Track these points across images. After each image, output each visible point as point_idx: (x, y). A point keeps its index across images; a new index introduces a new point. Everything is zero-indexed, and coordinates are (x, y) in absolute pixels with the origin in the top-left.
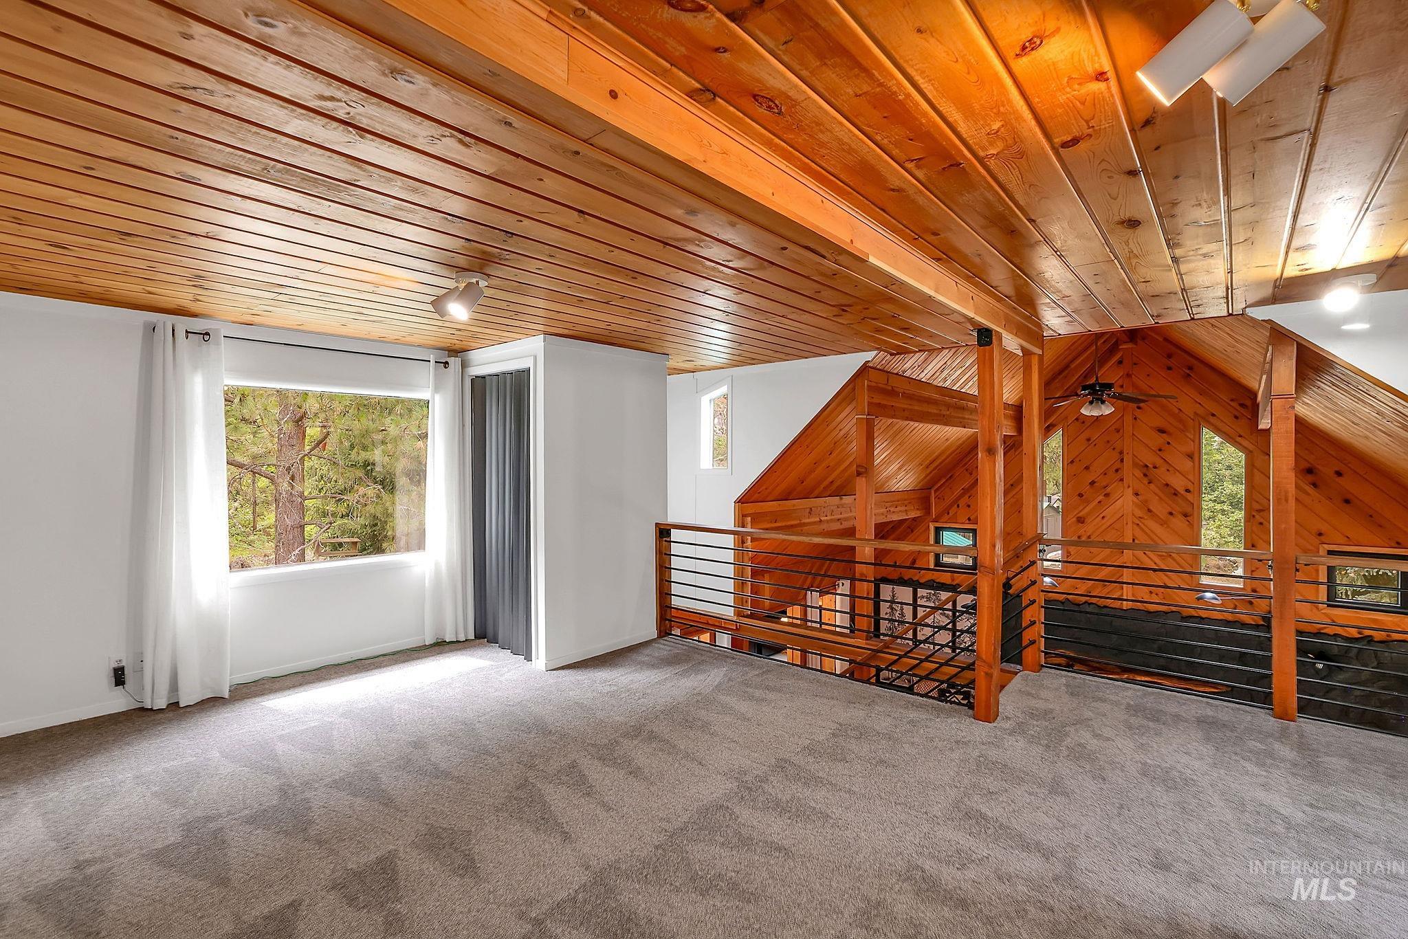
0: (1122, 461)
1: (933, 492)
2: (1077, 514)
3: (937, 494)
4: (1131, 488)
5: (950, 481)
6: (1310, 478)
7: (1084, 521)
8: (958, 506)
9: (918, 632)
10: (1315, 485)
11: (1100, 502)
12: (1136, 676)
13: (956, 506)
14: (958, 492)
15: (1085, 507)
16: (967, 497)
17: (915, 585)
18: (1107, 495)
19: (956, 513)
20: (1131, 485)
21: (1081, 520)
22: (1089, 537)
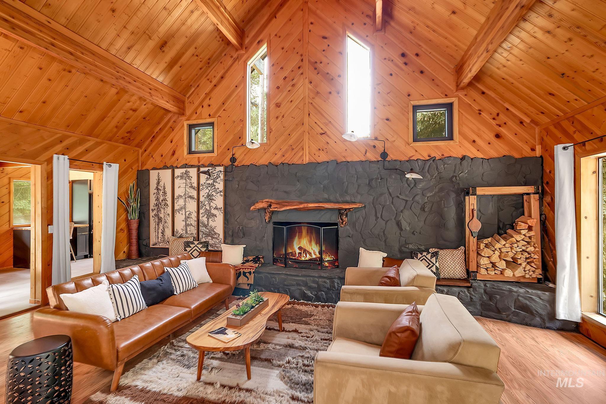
0: (302, 60)
1: (186, 98)
2: (276, 101)
3: (189, 99)
4: (307, 79)
5: (198, 89)
6: (404, 60)
7: (280, 105)
8: (203, 107)
9: (175, 204)
10: (406, 64)
11: (289, 91)
12: (309, 204)
13: (201, 107)
14: (203, 95)
15: (282, 95)
16: (208, 99)
17: (173, 168)
18: (293, 85)
19: (201, 112)
20: (307, 77)
21: (278, 105)
22: (283, 117)
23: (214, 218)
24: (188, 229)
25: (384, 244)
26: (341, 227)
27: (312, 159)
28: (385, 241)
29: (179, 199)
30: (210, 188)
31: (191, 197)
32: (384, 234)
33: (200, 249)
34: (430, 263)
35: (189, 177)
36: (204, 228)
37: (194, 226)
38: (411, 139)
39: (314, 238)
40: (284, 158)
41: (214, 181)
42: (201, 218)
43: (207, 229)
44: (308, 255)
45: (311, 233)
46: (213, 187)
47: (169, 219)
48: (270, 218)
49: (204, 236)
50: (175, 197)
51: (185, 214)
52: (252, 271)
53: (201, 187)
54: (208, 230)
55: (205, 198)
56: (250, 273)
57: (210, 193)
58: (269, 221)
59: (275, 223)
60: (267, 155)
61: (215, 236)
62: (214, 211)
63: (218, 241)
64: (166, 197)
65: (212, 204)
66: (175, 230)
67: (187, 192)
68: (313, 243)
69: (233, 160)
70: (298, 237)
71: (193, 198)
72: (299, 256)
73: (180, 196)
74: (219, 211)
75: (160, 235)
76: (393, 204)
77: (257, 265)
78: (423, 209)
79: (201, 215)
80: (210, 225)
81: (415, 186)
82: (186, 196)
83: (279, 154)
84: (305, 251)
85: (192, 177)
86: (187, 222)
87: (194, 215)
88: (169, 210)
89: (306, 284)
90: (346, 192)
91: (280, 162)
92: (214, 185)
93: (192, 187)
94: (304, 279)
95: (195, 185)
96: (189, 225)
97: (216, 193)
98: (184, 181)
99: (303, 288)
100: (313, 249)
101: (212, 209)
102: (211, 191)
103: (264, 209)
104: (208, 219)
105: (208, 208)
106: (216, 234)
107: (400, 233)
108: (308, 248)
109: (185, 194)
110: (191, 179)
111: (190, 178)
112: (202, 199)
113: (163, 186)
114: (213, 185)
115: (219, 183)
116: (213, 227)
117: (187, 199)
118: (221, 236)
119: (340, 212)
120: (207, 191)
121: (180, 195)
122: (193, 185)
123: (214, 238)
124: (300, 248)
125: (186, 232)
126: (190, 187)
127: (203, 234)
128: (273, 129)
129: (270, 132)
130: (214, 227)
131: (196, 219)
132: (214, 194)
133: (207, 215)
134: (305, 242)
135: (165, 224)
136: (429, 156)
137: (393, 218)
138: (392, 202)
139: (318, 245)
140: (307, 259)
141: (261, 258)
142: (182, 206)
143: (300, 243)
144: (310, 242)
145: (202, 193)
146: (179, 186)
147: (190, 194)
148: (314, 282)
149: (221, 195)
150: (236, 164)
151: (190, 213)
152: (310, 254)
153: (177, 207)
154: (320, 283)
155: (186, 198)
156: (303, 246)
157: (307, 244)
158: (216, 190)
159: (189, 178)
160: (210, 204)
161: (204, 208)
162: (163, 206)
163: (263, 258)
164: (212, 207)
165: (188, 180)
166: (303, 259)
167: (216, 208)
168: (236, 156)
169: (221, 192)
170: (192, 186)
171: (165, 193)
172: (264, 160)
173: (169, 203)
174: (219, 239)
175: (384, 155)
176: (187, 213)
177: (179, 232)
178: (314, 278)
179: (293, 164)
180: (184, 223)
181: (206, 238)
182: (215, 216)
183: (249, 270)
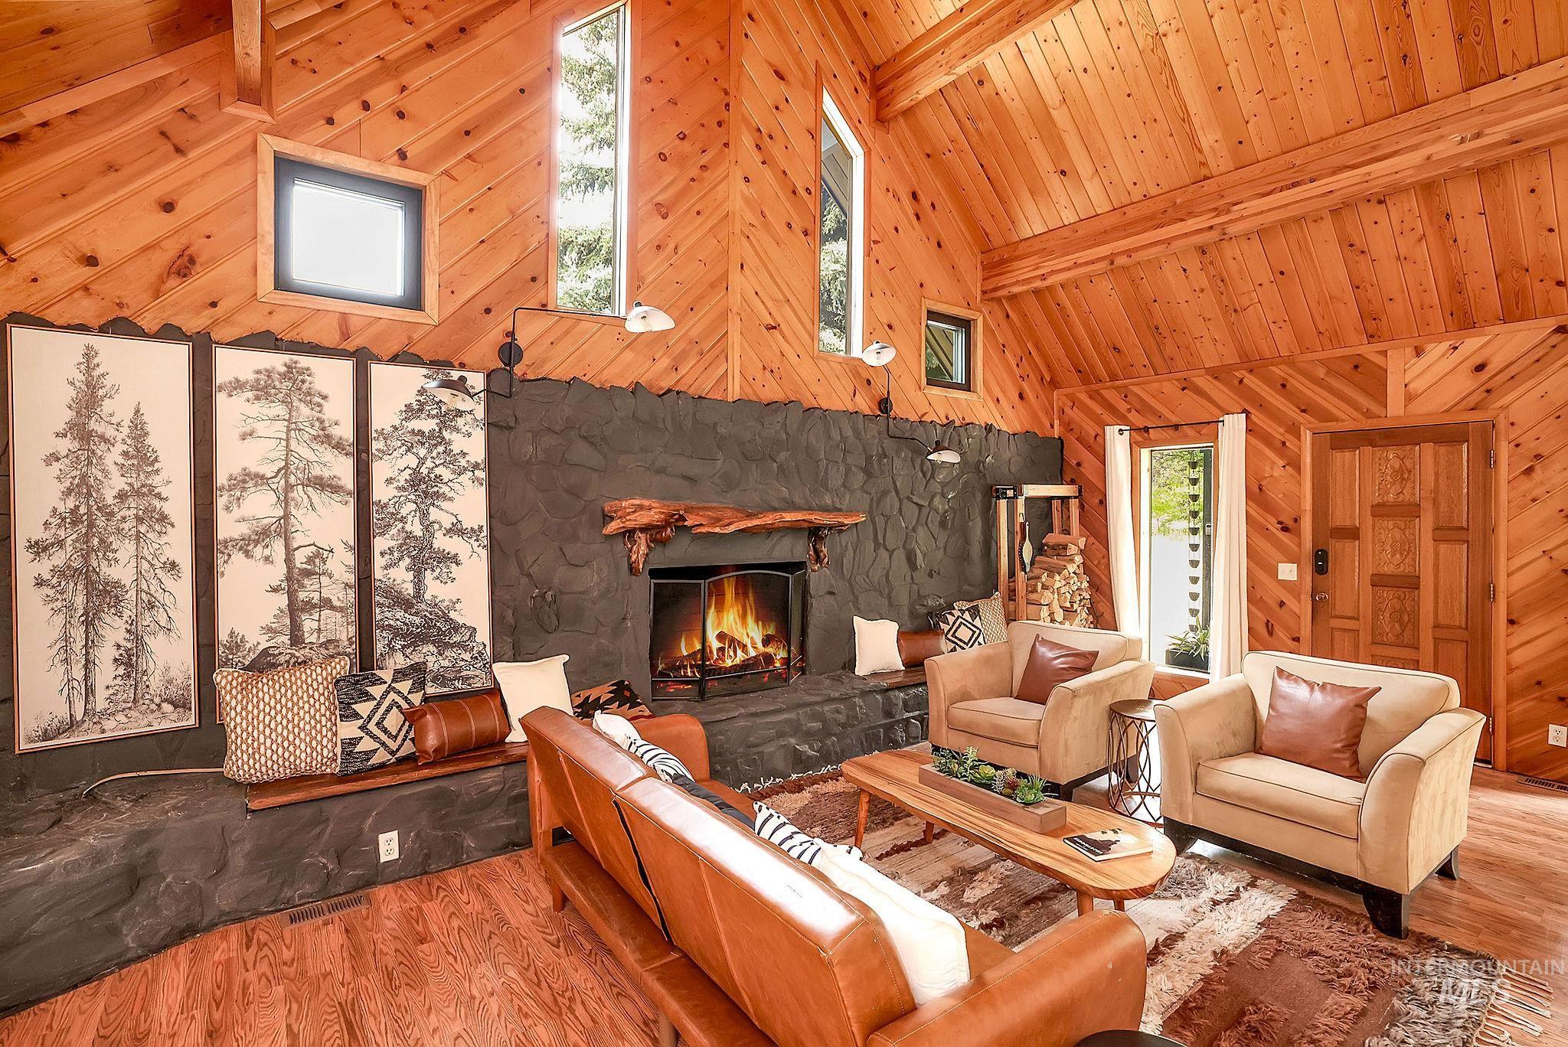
0: (727, 107)
2: (655, 196)
4: (739, 166)
6: (916, 207)
7: (667, 214)
8: (365, 106)
9: (220, 512)
10: (917, 217)
11: (693, 179)
13: (357, 103)
15: (672, 182)
16: (393, 84)
17: (200, 342)
18: (704, 169)
19: (357, 125)
20: (739, 161)
21: (661, 211)
22: (675, 250)
23: (448, 567)
24: (308, 624)
25: (886, 602)
26: (813, 571)
27: (749, 390)
28: (889, 597)
29: (244, 489)
30: (422, 452)
31: (323, 485)
32: (887, 580)
33: (406, 699)
34: (974, 629)
35: (309, 394)
36: (400, 614)
37: (341, 610)
38: (924, 380)
39: (751, 606)
40: (676, 377)
41: (443, 425)
42: (378, 573)
43: (416, 614)
44: (739, 652)
45: (745, 594)
46: (441, 449)
47: (181, 591)
48: (647, 557)
49: (398, 644)
50: (221, 479)
51: (289, 560)
53: (376, 446)
54: (417, 620)
55: (399, 488)
57: (424, 471)
59: (658, 573)
61: (456, 638)
62: (441, 542)
63: (467, 656)
64: (156, 480)
65: (434, 514)
66: (223, 636)
67: (301, 458)
68: (750, 620)
69: (510, 352)
70: (715, 608)
71: (336, 489)
72: (719, 658)
73: (248, 479)
74: (472, 541)
75: (106, 673)
76: (901, 515)
78: (943, 524)
79: (379, 562)
80: (427, 596)
81: (934, 478)
82: (292, 479)
83: (664, 361)
84: (732, 641)
85: (325, 398)
86: (302, 595)
87: (342, 565)
88: (179, 544)
89: (796, 728)
90: (824, 484)
91: (667, 386)
92: (443, 438)
93: (326, 439)
94: (792, 715)
95: (346, 431)
96: (314, 606)
97: (454, 472)
98: (280, 410)
99: (793, 741)
100: (750, 635)
101: (438, 534)
102: (429, 464)
104: (419, 575)
105: (417, 530)
106: (456, 628)
107: (912, 576)
108: (739, 633)
109: (286, 467)
110: (320, 405)
111: (317, 399)
112: (381, 492)
113: (126, 423)
114: (435, 439)
115: (469, 435)
116: (443, 605)
117: (298, 493)
118: (484, 635)
119: (815, 533)
120: (413, 462)
121: (253, 469)
122: (336, 432)
123: (452, 646)
124: (721, 637)
125: (296, 639)
126: (315, 438)
127: (396, 635)
128: (647, 280)
129: (639, 287)
130: (447, 603)
131: (351, 578)
132: (446, 473)
133: (413, 558)
134: (731, 618)
135: (147, 614)
136: (947, 418)
137: (901, 544)
138: (900, 510)
139: (760, 623)
140: (737, 661)
142: (266, 521)
143: (719, 624)
144: (743, 617)
145: (380, 471)
146: (248, 429)
147: (317, 471)
148: (814, 717)
149: (478, 479)
150: (518, 370)
151: (317, 555)
152: (744, 647)
153: (227, 526)
154: (829, 715)
155: (289, 488)
156: (728, 628)
157: (736, 623)
158: (451, 459)
159: (314, 399)
160: (425, 515)
161: (394, 531)
162: (133, 523)
164: (436, 526)
165: (302, 406)
166: (729, 663)
167: (456, 530)
168: (522, 341)
169: (476, 466)
170: (328, 437)
171: (141, 457)
172: (616, 374)
173: (179, 505)
174: (472, 649)
175: (884, 404)
176: (300, 558)
177: (248, 646)
178: (812, 707)
179: (699, 397)
180: (283, 600)
181: (409, 651)
182: (455, 559)
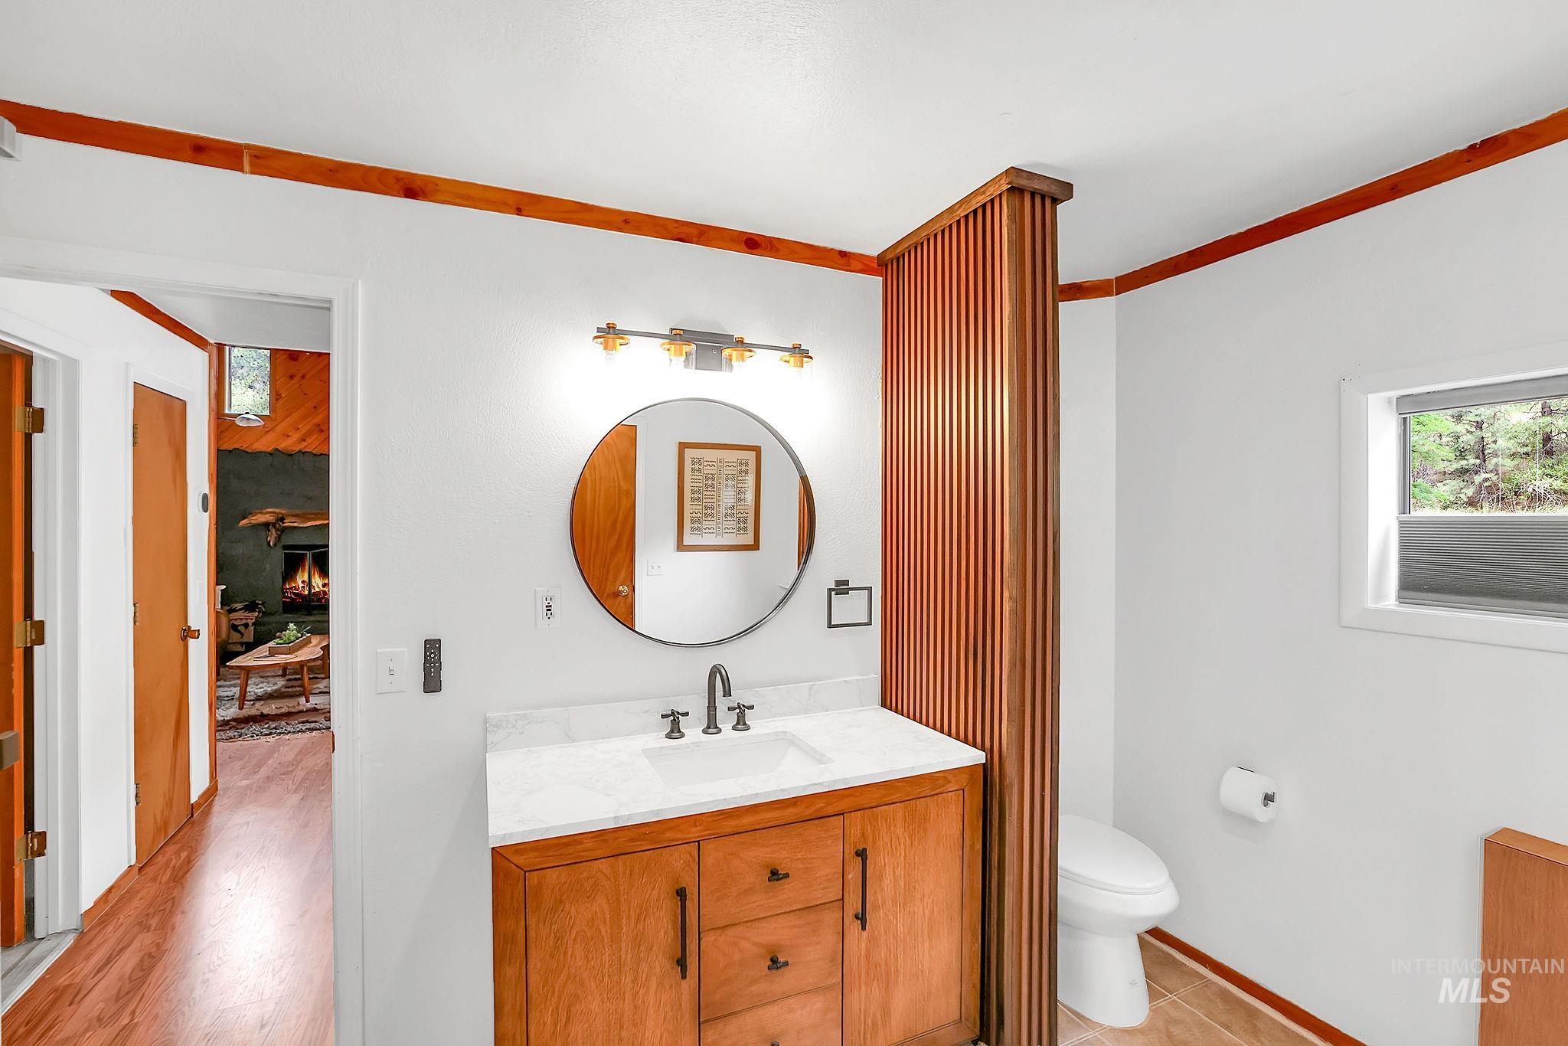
22: (303, 377)
40: (304, 444)
48: (278, 539)
52: (250, 622)
56: (246, 626)
58: (275, 545)
59: (286, 547)
60: (271, 436)
77: (256, 614)
83: (295, 436)
91: (297, 449)
103: (266, 525)
128: (284, 395)
129: (277, 399)
141: (260, 604)
163: (263, 604)
172: (264, 445)
179: (321, 454)
183: (244, 621)
